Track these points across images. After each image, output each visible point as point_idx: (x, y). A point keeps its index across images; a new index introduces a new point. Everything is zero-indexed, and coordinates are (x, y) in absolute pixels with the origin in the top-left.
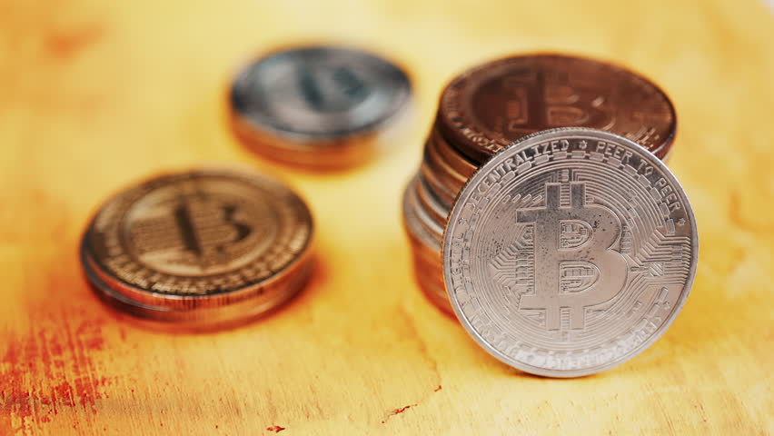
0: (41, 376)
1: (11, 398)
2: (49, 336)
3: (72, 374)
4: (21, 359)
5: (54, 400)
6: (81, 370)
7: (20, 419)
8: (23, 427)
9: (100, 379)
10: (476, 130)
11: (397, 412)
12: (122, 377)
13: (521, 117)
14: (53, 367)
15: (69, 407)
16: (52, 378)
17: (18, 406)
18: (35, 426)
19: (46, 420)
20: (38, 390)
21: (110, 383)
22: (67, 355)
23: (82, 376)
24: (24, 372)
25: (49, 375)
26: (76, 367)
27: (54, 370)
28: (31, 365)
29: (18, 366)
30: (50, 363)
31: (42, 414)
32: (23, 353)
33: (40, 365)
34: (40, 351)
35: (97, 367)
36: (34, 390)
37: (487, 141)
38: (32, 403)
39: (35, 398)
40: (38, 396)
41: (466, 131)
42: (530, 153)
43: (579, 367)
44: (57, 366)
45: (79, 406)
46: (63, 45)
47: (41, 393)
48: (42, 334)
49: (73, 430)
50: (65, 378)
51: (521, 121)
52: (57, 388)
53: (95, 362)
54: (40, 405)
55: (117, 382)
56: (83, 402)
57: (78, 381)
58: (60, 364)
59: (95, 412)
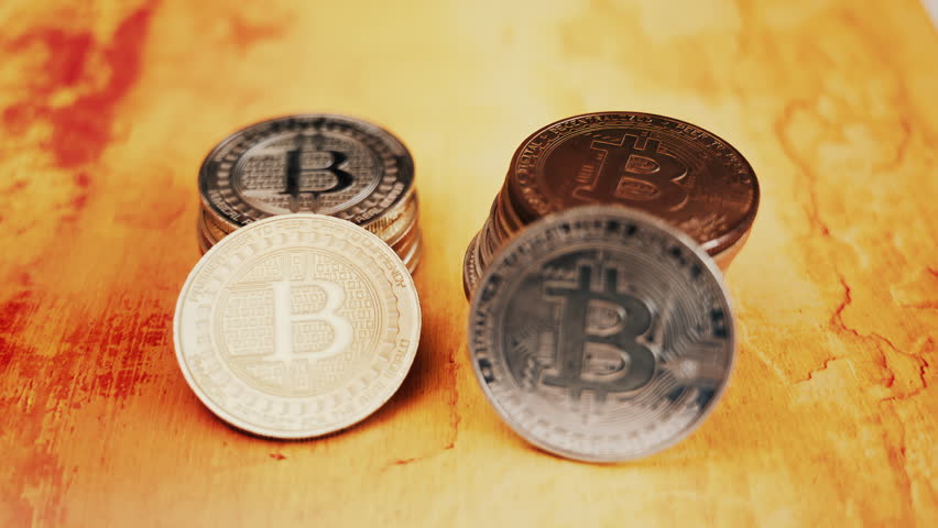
0: (92, 362)
1: (57, 379)
2: (115, 324)
3: (120, 365)
4: (82, 342)
5: (93, 388)
6: (129, 362)
7: (56, 401)
8: (55, 409)
9: (141, 374)
10: (537, 191)
11: (401, 462)
12: (162, 376)
13: (589, 183)
14: (106, 354)
15: (102, 397)
16: (101, 367)
17: (60, 387)
18: (65, 409)
19: (77, 406)
20: (83, 375)
21: (148, 381)
22: (124, 344)
23: (127, 369)
24: (80, 355)
25: (99, 363)
26: (126, 358)
27: (106, 358)
28: (88, 349)
29: (77, 349)
30: (105, 350)
31: (77, 399)
32: (87, 335)
33: (96, 350)
34: (101, 338)
35: (145, 361)
36: (80, 374)
37: (543, 205)
38: (72, 386)
39: (78, 382)
40: (81, 381)
41: (527, 190)
42: (566, 227)
43: (597, 453)
44: (110, 355)
45: (111, 399)
46: (245, 35)
47: (85, 378)
48: (111, 319)
49: (96, 421)
50: (111, 367)
51: (588, 188)
52: (100, 377)
53: (145, 356)
54: (79, 391)
55: (155, 381)
56: (116, 395)
57: (121, 373)
58: (114, 353)
59: (123, 406)
